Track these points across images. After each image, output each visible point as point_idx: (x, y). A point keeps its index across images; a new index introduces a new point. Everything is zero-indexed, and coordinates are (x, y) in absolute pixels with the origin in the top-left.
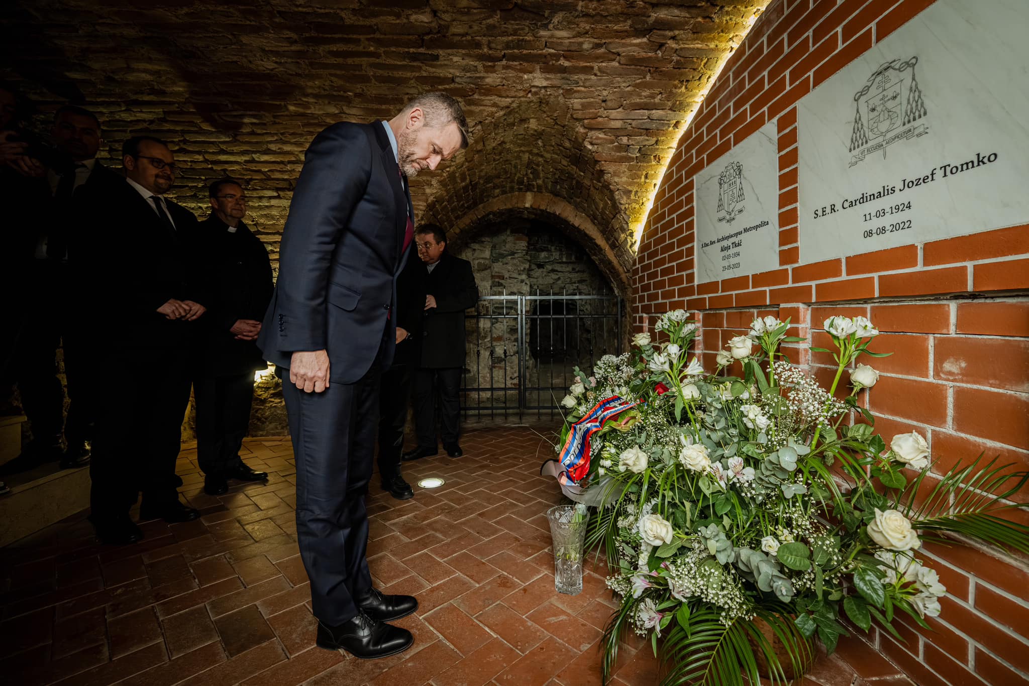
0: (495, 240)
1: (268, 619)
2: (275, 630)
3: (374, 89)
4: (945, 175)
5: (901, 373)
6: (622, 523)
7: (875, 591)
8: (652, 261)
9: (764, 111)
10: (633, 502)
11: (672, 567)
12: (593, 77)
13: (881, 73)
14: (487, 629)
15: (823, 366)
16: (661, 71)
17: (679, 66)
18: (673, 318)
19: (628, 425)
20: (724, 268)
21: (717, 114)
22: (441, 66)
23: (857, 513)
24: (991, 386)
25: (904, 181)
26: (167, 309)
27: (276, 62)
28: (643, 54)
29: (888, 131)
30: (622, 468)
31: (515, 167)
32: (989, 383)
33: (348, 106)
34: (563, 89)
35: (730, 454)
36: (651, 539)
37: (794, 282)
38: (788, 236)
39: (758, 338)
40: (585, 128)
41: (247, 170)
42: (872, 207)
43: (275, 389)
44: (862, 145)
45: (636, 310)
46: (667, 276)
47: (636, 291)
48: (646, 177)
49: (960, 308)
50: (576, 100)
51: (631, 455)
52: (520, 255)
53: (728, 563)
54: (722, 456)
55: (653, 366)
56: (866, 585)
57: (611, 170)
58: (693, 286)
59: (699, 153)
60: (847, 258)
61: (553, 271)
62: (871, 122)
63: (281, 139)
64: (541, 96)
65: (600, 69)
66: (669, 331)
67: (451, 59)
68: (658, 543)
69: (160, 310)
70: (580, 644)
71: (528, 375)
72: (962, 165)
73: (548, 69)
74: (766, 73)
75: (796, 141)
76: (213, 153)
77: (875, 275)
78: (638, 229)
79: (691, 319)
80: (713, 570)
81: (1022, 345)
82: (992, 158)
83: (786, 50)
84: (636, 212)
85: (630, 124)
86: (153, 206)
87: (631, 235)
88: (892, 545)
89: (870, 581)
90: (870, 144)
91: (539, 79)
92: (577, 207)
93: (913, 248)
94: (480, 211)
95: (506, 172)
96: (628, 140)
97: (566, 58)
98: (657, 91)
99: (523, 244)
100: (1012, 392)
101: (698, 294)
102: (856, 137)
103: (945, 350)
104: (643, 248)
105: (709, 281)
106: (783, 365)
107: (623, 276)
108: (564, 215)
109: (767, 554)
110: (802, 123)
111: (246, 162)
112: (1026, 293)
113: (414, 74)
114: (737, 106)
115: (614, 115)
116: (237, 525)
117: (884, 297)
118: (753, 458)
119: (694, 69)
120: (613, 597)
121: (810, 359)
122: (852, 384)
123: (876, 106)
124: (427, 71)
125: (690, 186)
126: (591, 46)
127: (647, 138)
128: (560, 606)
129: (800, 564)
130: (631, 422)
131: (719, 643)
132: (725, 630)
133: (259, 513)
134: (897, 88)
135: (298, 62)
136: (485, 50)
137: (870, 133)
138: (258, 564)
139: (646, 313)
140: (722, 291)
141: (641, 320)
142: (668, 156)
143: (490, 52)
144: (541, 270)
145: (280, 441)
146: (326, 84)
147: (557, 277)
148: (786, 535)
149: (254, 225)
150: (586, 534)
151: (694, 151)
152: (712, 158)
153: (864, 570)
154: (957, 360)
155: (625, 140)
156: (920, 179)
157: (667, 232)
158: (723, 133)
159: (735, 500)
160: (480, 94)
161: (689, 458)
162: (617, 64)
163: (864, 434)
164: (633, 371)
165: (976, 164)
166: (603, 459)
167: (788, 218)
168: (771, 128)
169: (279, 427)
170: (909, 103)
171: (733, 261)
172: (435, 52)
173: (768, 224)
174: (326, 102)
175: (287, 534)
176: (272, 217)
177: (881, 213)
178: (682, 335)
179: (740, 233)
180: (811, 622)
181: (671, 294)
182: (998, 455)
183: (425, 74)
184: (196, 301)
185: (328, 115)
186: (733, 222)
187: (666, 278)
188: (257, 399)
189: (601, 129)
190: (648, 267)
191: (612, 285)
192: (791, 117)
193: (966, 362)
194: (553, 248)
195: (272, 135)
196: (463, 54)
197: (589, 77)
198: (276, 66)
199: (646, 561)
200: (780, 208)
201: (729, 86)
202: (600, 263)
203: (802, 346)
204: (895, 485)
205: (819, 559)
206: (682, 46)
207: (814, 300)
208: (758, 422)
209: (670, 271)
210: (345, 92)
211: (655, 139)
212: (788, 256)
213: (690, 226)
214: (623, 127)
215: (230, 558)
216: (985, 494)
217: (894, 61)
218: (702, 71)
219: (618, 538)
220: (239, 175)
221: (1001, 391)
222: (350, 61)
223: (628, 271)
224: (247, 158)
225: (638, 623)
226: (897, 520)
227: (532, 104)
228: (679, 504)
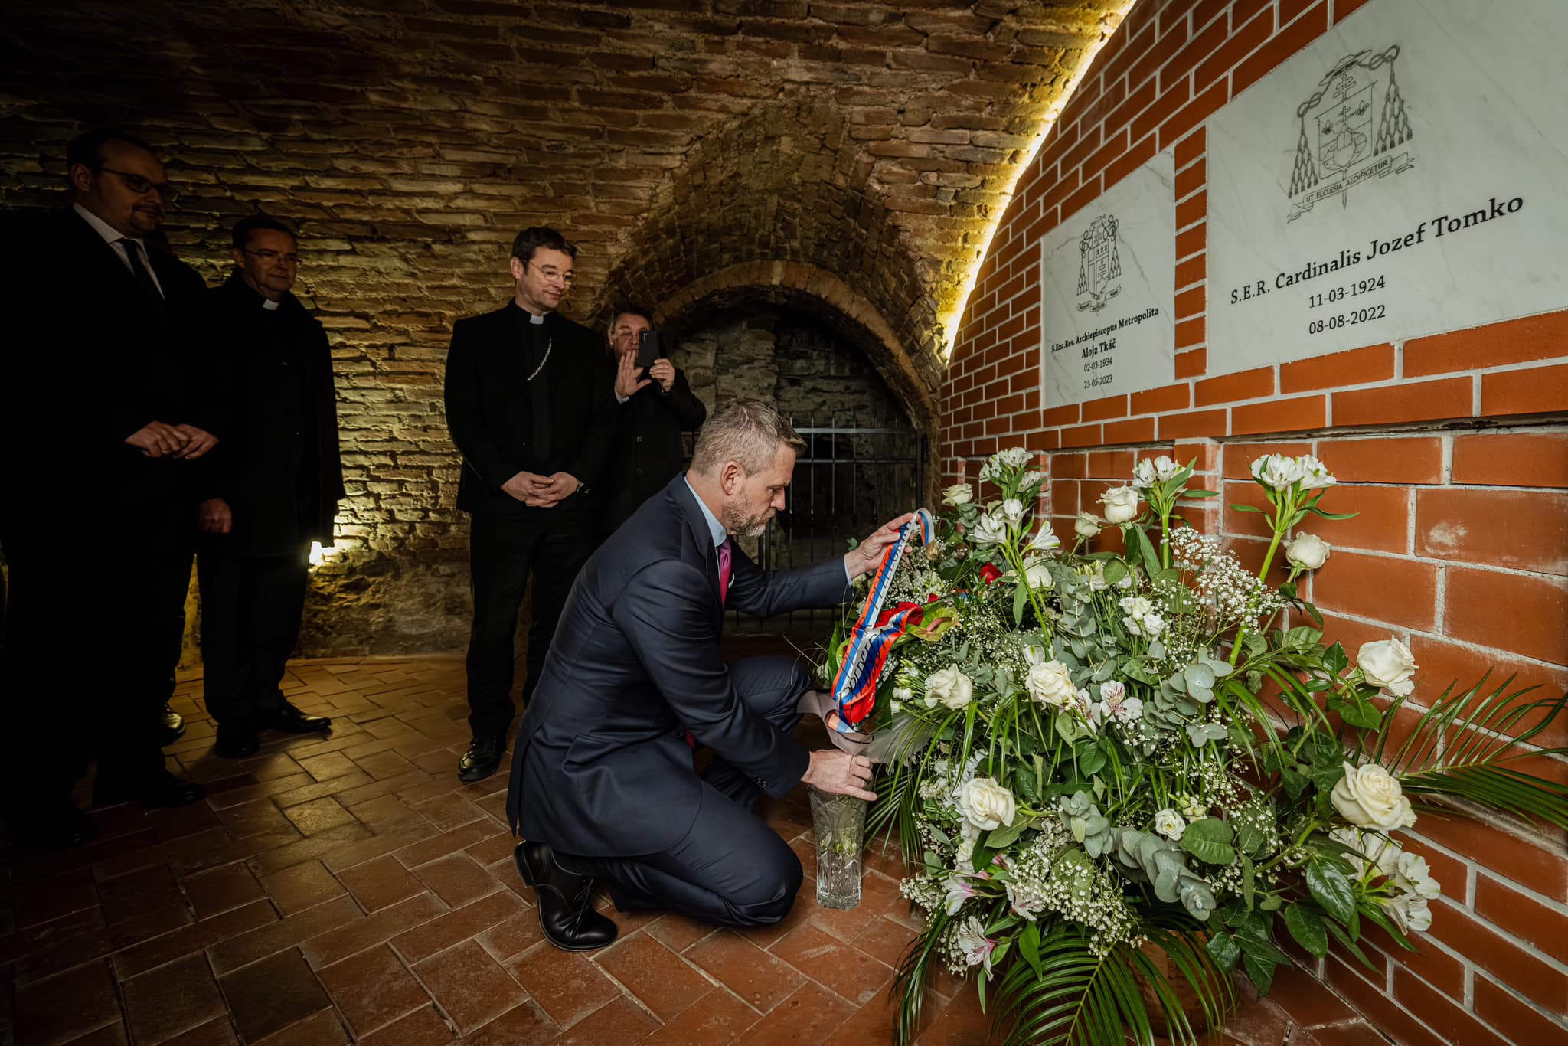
0: (723, 337)
1: (318, 973)
2: (331, 991)
3: (519, 72)
4: (1440, 234)
5: (1365, 547)
6: (926, 790)
7: (1340, 894)
8: (972, 373)
9: (1154, 135)
10: (944, 756)
11: (1009, 863)
12: (885, 71)
13: (1340, 71)
14: (703, 973)
15: (1241, 536)
16: (992, 67)
17: (1021, 59)
18: (1008, 461)
19: (938, 631)
20: (1087, 384)
21: (1080, 140)
22: (634, 37)
23: (1303, 769)
24: (1505, 565)
25: (1375, 243)
26: (147, 438)
27: (345, 15)
28: (966, 37)
29: (1350, 165)
30: (930, 702)
31: (757, 217)
32: (1501, 560)
33: (476, 102)
34: (836, 88)
35: (1102, 676)
36: (981, 819)
37: (1197, 405)
38: (1190, 333)
39: (1144, 491)
40: (871, 154)
41: (296, 203)
42: (1323, 284)
43: (347, 577)
44: (1309, 186)
45: (945, 451)
46: (996, 396)
47: (946, 421)
48: (965, 240)
49: (1457, 444)
50: (856, 108)
51: (945, 681)
52: (763, 363)
53: (1102, 855)
54: (1089, 681)
55: (979, 535)
56: (1325, 886)
57: (910, 227)
58: (1038, 413)
59: (1048, 202)
60: (1282, 366)
61: (815, 390)
62: (1324, 150)
63: (356, 152)
64: (800, 97)
65: (895, 58)
66: (1001, 482)
67: (652, 26)
68: (992, 825)
69: (132, 439)
70: (859, 992)
71: (773, 554)
72: (1467, 217)
73: (812, 53)
74: (1157, 73)
75: (1204, 182)
76: (233, 171)
77: (1327, 393)
78: (951, 322)
79: (1033, 465)
80: (1078, 868)
81: (1555, 501)
82: (1515, 205)
83: (1191, 37)
84: (949, 296)
85: (942, 152)
86: (123, 255)
87: (940, 332)
88: (1373, 822)
89: (1332, 880)
90: (1322, 184)
91: (796, 69)
92: (855, 286)
93: (1387, 348)
94: (699, 290)
95: (741, 226)
96: (938, 178)
97: (841, 35)
98: (986, 99)
99: (767, 346)
100: (1538, 575)
101: (1045, 426)
102: (1299, 174)
103: (1433, 510)
104: (958, 354)
105: (1062, 404)
106: (1186, 532)
107: (926, 399)
108: (834, 299)
109: (1164, 837)
110: (1214, 153)
111: (293, 188)
112: (1562, 419)
113: (587, 48)
114: (1111, 127)
115: (916, 135)
116: (273, 809)
117: (1339, 427)
118: (1137, 682)
119: (1045, 67)
120: (911, 911)
121: (1221, 526)
122: (1290, 564)
123: (1332, 125)
124: (610, 45)
125: (1035, 254)
126: (882, 17)
127: (968, 176)
128: (825, 929)
129: (1219, 854)
130: (943, 626)
131: (1088, 987)
132: (1097, 964)
133: (313, 787)
134: (1365, 96)
135: (383, 17)
136: (709, 14)
137: (1322, 168)
138: (307, 875)
139: (962, 456)
140: (1084, 420)
141: (955, 466)
142: (1000, 206)
143: (717, 18)
144: (796, 388)
145: (358, 664)
146: (436, 58)
147: (821, 400)
148: (1195, 807)
149: (311, 298)
150: (868, 811)
151: (1041, 199)
152: (1069, 210)
153: (1322, 862)
154: (1452, 525)
155: (933, 178)
156: (1400, 240)
157: (996, 327)
158: (1088, 170)
159: (1111, 751)
160: (700, 89)
161: (1042, 683)
162: (924, 51)
163: (1307, 643)
164: (943, 547)
165: (1488, 215)
166: (898, 687)
167: (1190, 303)
168: (1164, 161)
169: (355, 641)
170: (1384, 119)
171: (1101, 372)
172: (623, 12)
173: (1157, 313)
174: (436, 90)
175: (362, 823)
176: (343, 287)
177: (1337, 295)
178: (1020, 490)
179: (1113, 328)
180: (1231, 946)
181: (1002, 425)
182: (1514, 674)
183: (606, 50)
184: (202, 426)
185: (438, 113)
186: (1101, 311)
187: (995, 400)
188: (316, 594)
189: (897, 158)
190: (966, 383)
191: (908, 412)
192: (1197, 144)
193: (1465, 525)
194: (815, 354)
195: (341, 144)
196: (672, 19)
197: (875, 69)
198: (344, 21)
199: (970, 854)
200: (1177, 287)
201: (1099, 94)
202: (889, 378)
203: (1208, 505)
204: (1365, 722)
205: (1248, 844)
206: (1027, 26)
207: (1229, 432)
208: (1147, 624)
209: (1001, 388)
210: (469, 74)
211: (980, 178)
212: (1190, 364)
213: (1034, 317)
214: (931, 156)
215: (256, 868)
216: (1493, 734)
217: (1362, 53)
218: (1056, 70)
219: (920, 815)
220: (283, 211)
221: (1521, 573)
222: (476, 20)
223: (934, 391)
224: (296, 182)
225: (953, 955)
226: (1380, 781)
227: (785, 111)
228: (1021, 758)
